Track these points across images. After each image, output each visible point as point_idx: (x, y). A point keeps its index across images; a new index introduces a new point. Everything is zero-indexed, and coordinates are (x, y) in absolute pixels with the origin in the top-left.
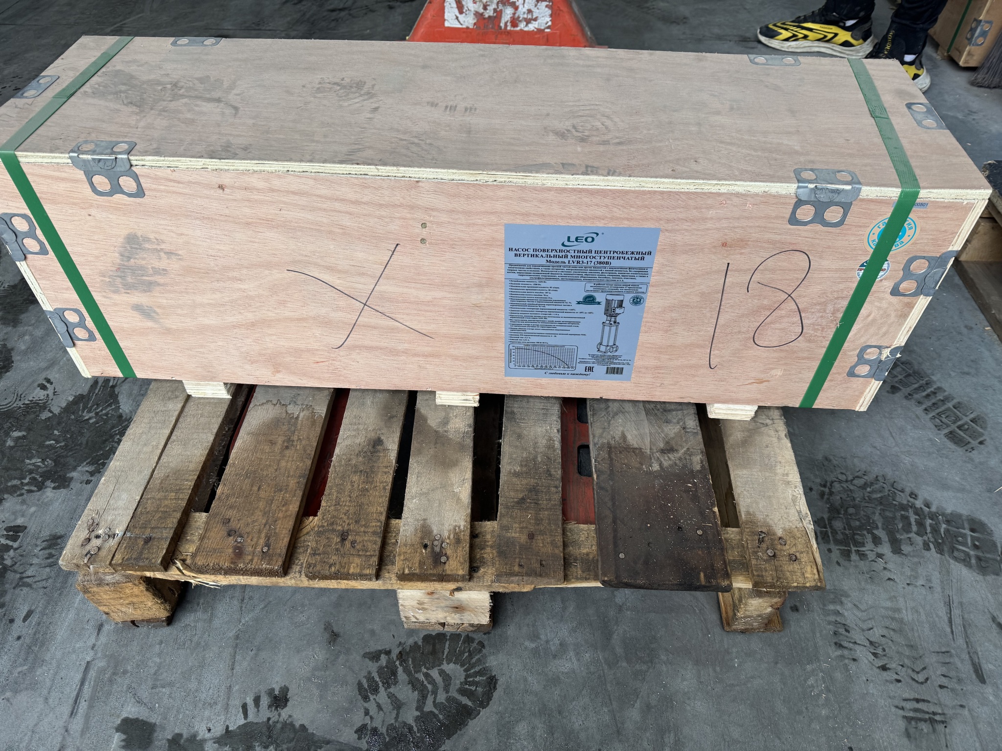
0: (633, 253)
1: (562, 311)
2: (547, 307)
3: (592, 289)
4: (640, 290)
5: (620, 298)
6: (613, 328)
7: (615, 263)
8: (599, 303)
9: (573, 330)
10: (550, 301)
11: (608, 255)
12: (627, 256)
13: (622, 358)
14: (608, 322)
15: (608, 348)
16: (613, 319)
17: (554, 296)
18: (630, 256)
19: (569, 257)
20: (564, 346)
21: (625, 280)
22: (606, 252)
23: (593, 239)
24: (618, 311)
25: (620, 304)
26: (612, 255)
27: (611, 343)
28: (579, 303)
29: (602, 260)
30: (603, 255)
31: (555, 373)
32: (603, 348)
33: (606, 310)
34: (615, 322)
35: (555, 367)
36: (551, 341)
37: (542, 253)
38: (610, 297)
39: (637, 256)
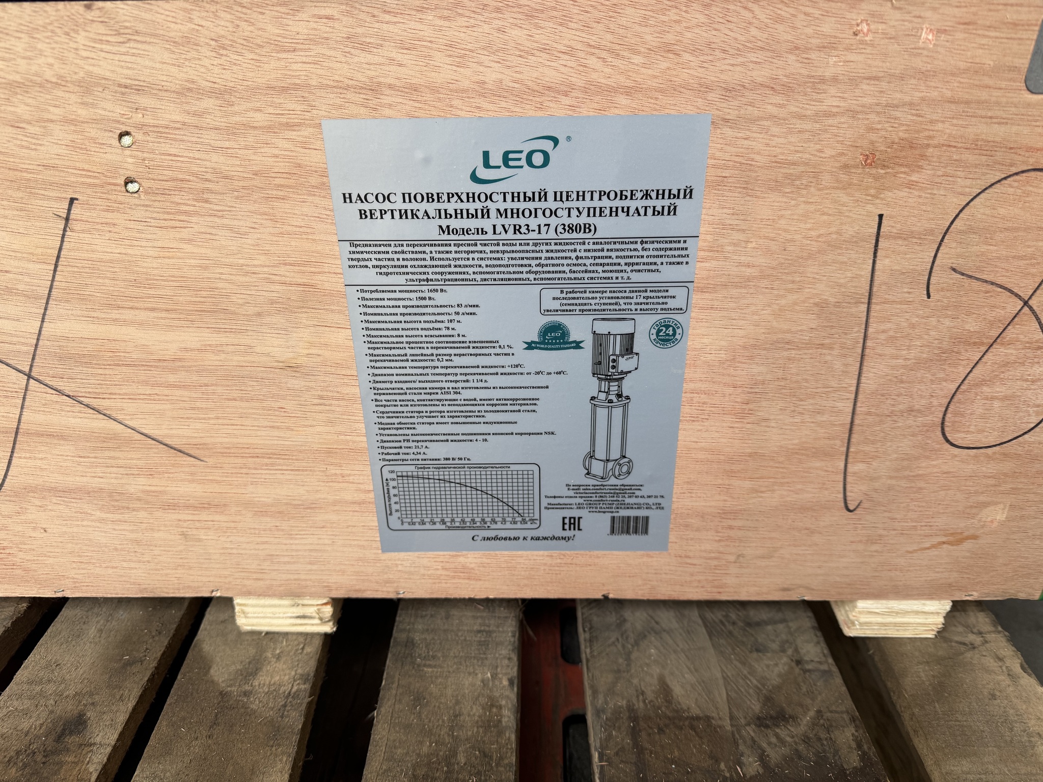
0: (647, 195)
1: (495, 371)
2: (458, 361)
3: (556, 305)
4: (672, 304)
5: (625, 328)
6: (617, 413)
7: (607, 227)
8: (577, 345)
9: (525, 421)
10: (462, 345)
11: (588, 203)
12: (633, 204)
13: (645, 492)
14: (602, 396)
15: (610, 465)
16: (614, 387)
17: (470, 329)
18: (640, 204)
19: (493, 213)
20: (506, 465)
21: (635, 277)
22: (581, 196)
23: (546, 155)
24: (624, 364)
25: (628, 345)
26: (596, 203)
27: (615, 454)
28: (530, 346)
29: (574, 220)
30: (574, 204)
31: (496, 538)
32: (597, 468)
33: (597, 363)
34: (619, 396)
35: (494, 521)
36: (477, 452)
37: (424, 206)
38: (602, 328)
39: (659, 204)
